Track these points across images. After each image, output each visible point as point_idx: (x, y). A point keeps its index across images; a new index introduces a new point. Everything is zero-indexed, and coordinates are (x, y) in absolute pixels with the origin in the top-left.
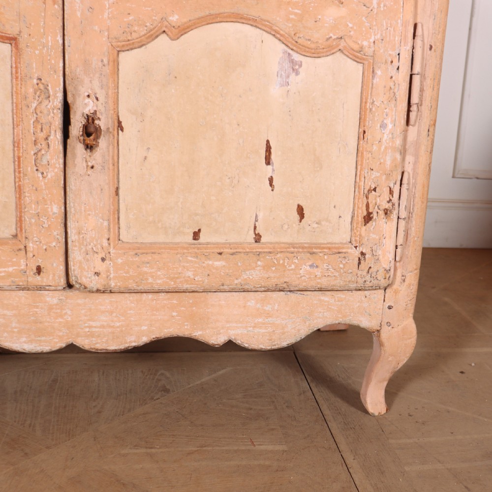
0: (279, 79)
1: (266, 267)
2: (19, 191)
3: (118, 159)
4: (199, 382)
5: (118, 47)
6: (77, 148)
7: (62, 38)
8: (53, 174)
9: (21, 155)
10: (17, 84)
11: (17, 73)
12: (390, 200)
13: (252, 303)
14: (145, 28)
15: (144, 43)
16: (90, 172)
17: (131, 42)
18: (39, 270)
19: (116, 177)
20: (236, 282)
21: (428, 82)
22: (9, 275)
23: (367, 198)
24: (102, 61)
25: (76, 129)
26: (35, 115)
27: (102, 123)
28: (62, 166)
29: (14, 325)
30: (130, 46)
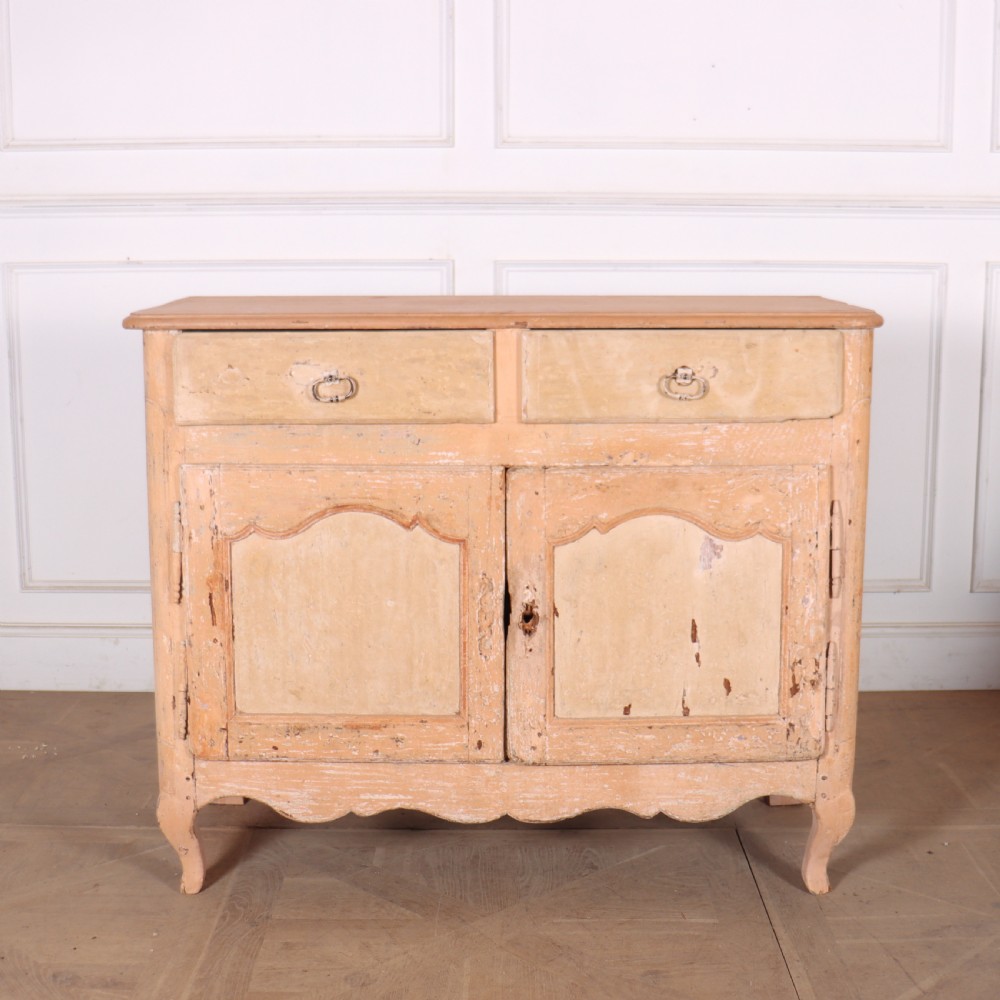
0: (702, 563)
1: (695, 740)
2: (464, 672)
3: (554, 642)
4: (627, 860)
5: (554, 543)
7: (504, 538)
8: (495, 657)
9: (466, 640)
10: (464, 579)
11: (464, 569)
12: (816, 672)
13: (682, 775)
14: (578, 526)
15: (576, 538)
16: (528, 654)
17: (565, 538)
18: (480, 745)
19: (552, 658)
20: (666, 754)
21: (850, 556)
22: (452, 749)
23: (793, 670)
24: (540, 556)
25: (516, 616)
26: (480, 606)
27: (539, 611)
28: (503, 650)
29: (453, 796)
30: (565, 542)
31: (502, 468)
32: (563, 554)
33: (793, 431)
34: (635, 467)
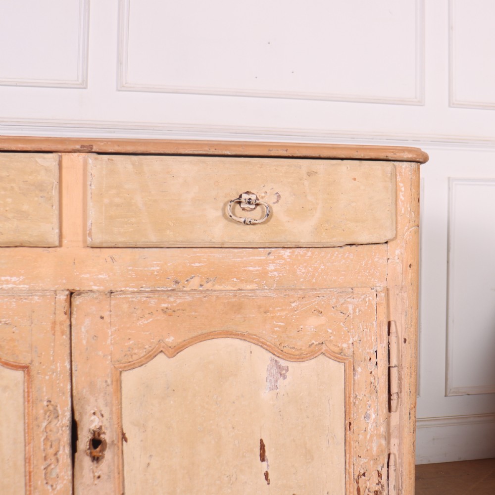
0: (269, 384)
3: (123, 467)
5: (121, 368)
6: (84, 461)
7: (69, 363)
8: (62, 485)
9: (32, 470)
10: (29, 407)
11: (28, 396)
12: (379, 482)
14: (145, 350)
15: (144, 362)
16: (96, 482)
17: (132, 363)
19: (121, 484)
21: (405, 371)
23: (357, 483)
24: (106, 382)
25: (83, 444)
26: (45, 434)
27: (106, 437)
28: (70, 478)
30: (132, 366)
31: (67, 293)
32: (130, 379)
33: (351, 256)
34: (201, 291)
